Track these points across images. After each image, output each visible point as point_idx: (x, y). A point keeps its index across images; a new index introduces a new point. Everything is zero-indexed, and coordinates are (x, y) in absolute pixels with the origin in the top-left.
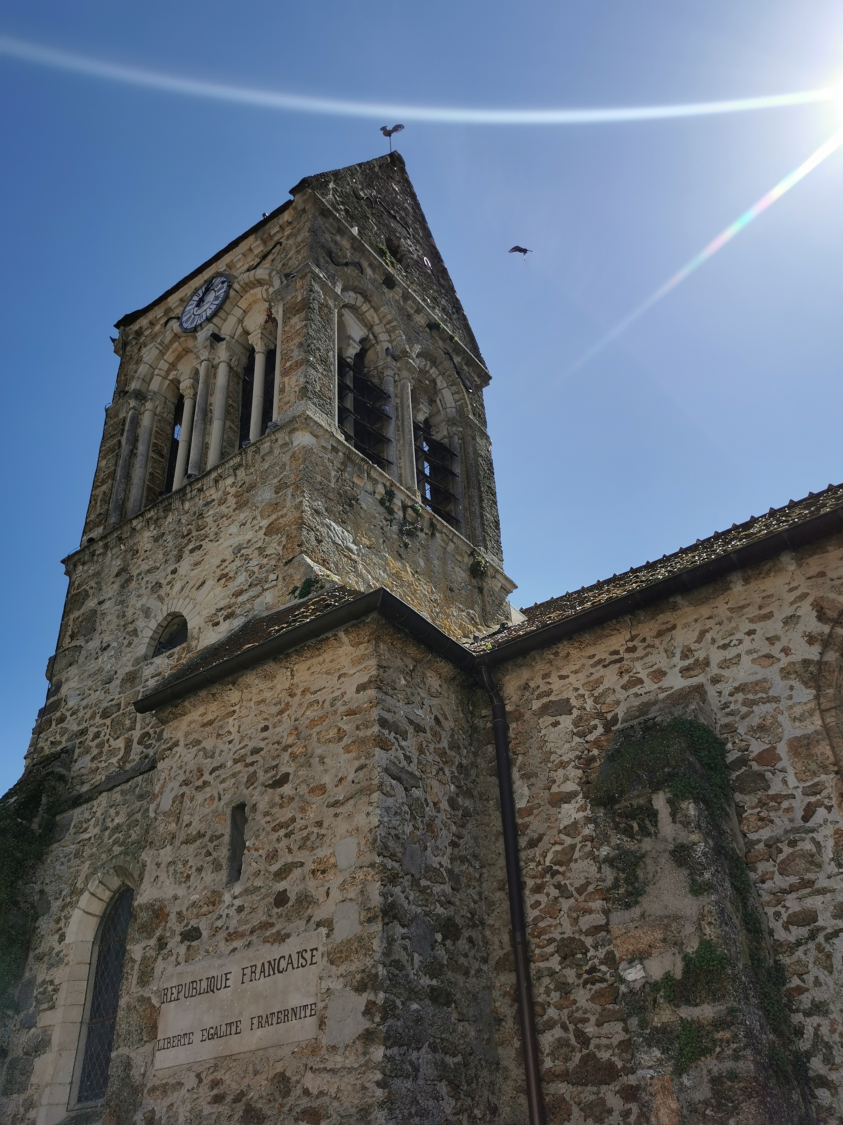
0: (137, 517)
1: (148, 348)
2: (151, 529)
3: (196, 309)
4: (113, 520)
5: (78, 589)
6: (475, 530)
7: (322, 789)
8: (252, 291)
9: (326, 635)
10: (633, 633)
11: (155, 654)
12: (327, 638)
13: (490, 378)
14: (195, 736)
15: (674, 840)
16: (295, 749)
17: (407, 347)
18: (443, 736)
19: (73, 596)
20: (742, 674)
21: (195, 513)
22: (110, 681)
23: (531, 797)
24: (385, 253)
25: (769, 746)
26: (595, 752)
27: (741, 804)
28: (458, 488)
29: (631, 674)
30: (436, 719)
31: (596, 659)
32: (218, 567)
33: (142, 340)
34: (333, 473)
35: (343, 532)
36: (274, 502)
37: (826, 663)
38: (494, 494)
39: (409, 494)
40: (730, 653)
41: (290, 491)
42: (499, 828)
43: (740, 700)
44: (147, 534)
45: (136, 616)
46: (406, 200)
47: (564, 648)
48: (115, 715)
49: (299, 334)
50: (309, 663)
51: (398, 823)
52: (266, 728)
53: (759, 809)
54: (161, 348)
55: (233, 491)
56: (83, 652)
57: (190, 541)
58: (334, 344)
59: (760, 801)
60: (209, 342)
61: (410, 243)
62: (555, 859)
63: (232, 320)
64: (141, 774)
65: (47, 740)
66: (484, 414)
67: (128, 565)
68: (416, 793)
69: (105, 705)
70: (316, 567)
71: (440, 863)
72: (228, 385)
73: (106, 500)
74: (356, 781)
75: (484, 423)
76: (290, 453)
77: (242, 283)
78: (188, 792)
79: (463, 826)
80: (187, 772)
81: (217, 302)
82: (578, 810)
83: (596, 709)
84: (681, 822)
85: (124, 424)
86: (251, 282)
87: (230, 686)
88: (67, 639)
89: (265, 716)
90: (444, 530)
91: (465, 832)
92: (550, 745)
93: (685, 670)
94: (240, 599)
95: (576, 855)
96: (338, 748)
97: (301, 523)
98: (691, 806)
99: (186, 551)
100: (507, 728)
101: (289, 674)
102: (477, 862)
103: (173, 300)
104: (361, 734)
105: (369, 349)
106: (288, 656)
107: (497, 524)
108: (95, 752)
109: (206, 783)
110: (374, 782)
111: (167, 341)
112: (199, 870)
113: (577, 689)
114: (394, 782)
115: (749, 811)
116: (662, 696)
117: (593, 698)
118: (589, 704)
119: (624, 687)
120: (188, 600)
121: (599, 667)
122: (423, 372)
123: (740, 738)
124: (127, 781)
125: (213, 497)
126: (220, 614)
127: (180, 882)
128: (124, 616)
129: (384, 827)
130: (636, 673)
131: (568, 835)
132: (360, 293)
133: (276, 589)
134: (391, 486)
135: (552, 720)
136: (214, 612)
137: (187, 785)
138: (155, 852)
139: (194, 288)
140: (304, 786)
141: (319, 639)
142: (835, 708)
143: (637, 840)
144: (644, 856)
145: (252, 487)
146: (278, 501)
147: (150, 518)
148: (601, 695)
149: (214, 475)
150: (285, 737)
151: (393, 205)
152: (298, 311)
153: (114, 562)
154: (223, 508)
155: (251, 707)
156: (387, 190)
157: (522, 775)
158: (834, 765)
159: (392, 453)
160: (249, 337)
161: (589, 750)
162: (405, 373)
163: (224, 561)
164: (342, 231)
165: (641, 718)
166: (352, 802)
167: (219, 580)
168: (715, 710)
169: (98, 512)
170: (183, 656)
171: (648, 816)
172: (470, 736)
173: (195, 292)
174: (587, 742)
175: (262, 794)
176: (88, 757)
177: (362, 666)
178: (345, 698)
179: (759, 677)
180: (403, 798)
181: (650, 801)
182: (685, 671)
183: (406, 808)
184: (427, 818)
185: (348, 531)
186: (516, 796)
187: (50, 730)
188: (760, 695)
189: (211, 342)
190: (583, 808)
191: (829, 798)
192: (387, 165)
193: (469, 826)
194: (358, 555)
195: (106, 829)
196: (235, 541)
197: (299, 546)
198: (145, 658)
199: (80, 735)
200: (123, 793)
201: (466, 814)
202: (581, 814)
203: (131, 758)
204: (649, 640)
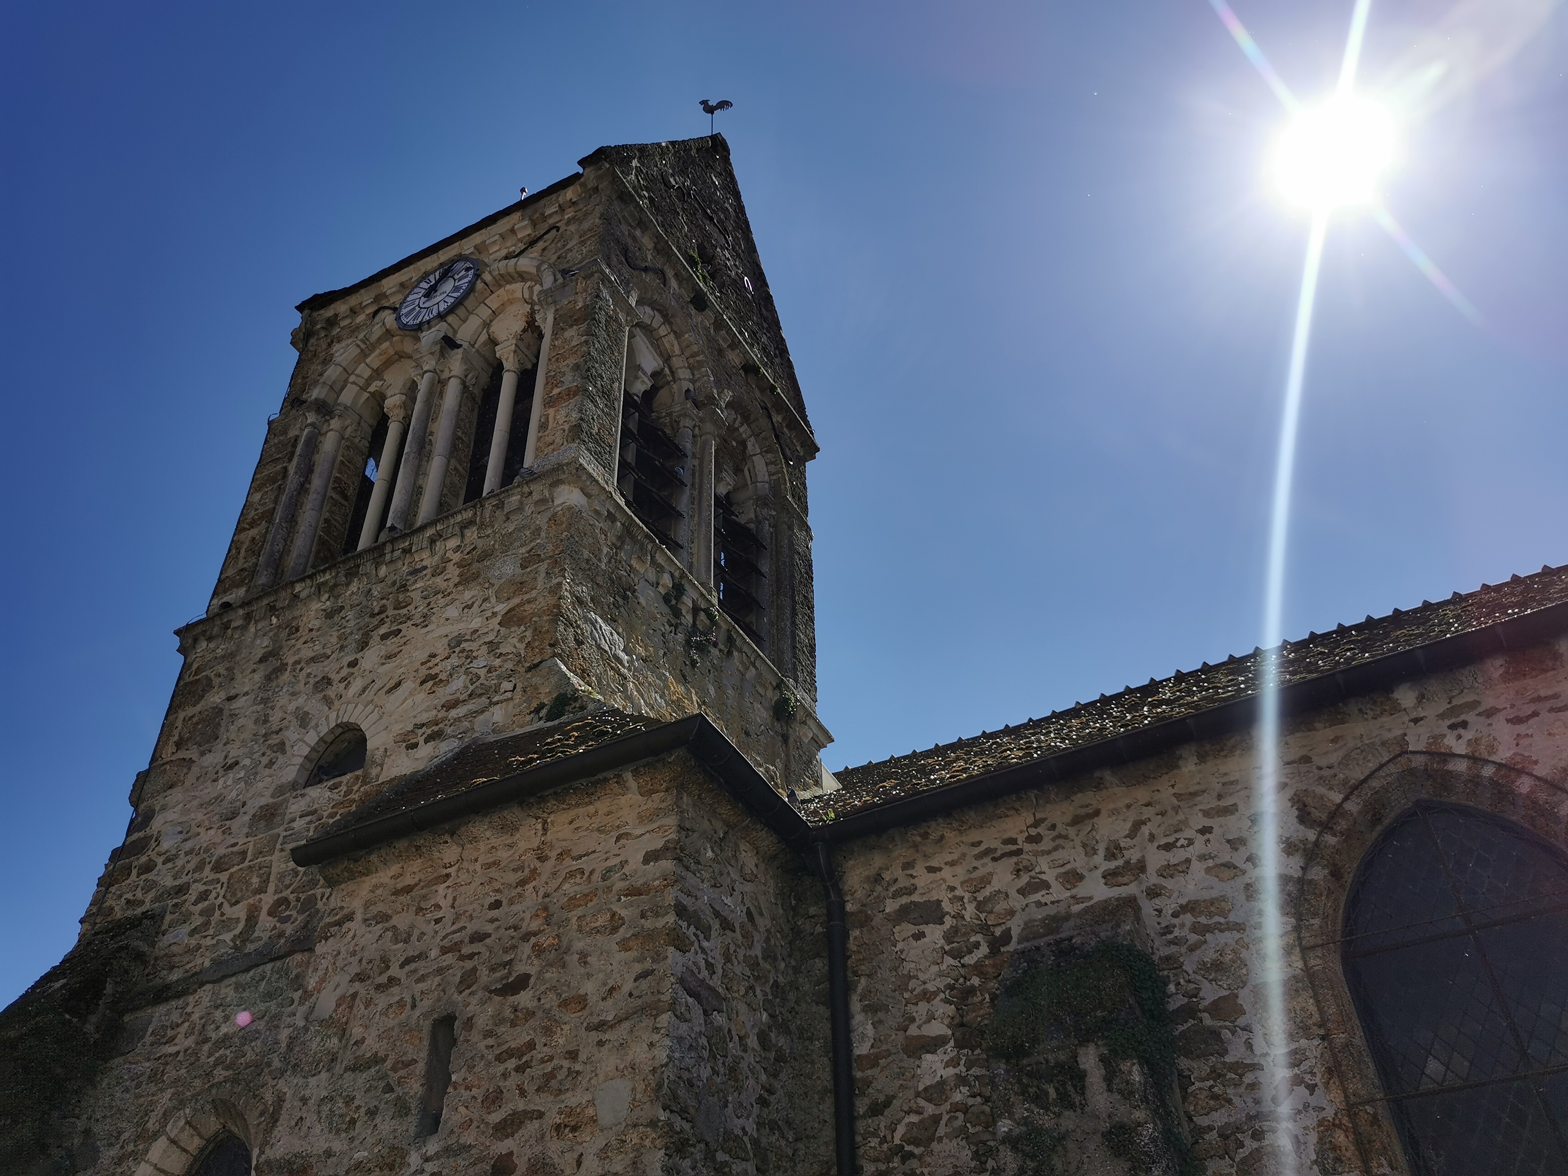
0: (303, 580)
1: (343, 344)
2: (323, 599)
3: (423, 299)
4: (262, 579)
5: (196, 674)
6: (783, 653)
7: (582, 1001)
8: (508, 287)
9: (604, 774)
10: (1039, 816)
11: (308, 784)
12: (606, 780)
13: (818, 450)
14: (381, 907)
15: (1110, 1117)
16: (542, 939)
17: (715, 391)
18: (756, 939)
19: (186, 684)
20: (1191, 887)
21: (394, 583)
22: (233, 815)
23: (877, 1042)
24: (696, 264)
25: (1227, 993)
26: (976, 981)
27: (1186, 1073)
28: (765, 592)
29: (1033, 873)
30: (749, 913)
31: (982, 848)
32: (423, 664)
33: (334, 333)
34: (605, 550)
35: (611, 634)
36: (519, 579)
37: (1311, 882)
38: (811, 608)
39: (705, 592)
40: (1176, 857)
41: (543, 567)
42: (826, 1083)
43: (1188, 924)
44: (315, 606)
45: (285, 722)
46: (728, 199)
47: (936, 829)
48: (236, 868)
49: (575, 353)
50: (572, 813)
51: (693, 1061)
52: (497, 905)
53: (1212, 1082)
54: (363, 346)
55: (456, 557)
56: (195, 770)
57: (382, 622)
58: (621, 373)
59: (1213, 1070)
60: (438, 347)
61: (728, 255)
62: (908, 1136)
63: (474, 322)
64: (271, 960)
65: (120, 896)
66: (806, 497)
67: (281, 647)
68: (719, 1019)
69: (221, 851)
70: (575, 680)
71: (743, 1129)
72: (459, 411)
73: (255, 549)
74: (635, 993)
75: (805, 510)
76: (549, 514)
77: (496, 273)
78: (362, 992)
79: (775, 1076)
80: (364, 962)
81: (455, 295)
82: (947, 1065)
83: (979, 919)
84: (1120, 1092)
85: (294, 446)
86: (509, 274)
87: (447, 837)
88: (170, 748)
89: (497, 885)
90: (745, 649)
91: (777, 1085)
92: (909, 966)
93: (1110, 875)
94: (453, 713)
95: (941, 1131)
96: (611, 943)
97: (556, 614)
98: (1135, 1068)
99: (376, 635)
100: (846, 936)
101: (539, 826)
102: (791, 1133)
103: (389, 284)
104: (648, 924)
105: (662, 387)
106: (543, 800)
107: (812, 648)
108: (198, 921)
109: (393, 981)
110: (663, 998)
111: (374, 338)
112: (372, 1113)
113: (952, 889)
114: (690, 1000)
115: (1197, 1084)
116: (1076, 908)
117: (975, 904)
118: (970, 911)
119: (1022, 892)
120: (371, 707)
121: (986, 860)
122: (732, 429)
123: (1187, 977)
124: (247, 970)
125: (424, 563)
126: (420, 732)
127: (338, 1132)
128: (266, 721)
129: (674, 1066)
130: (1040, 873)
131: (929, 1100)
132: (659, 311)
133: (511, 704)
134: (681, 577)
135: (913, 929)
136: (410, 728)
137: (362, 980)
138: (301, 1081)
139: (423, 270)
140: (552, 996)
141: (593, 779)
142: (1322, 945)
143: (1054, 1113)
144: (1063, 1137)
145: (486, 555)
146: (525, 578)
147: (323, 584)
148: (987, 900)
149: (429, 532)
150: (527, 920)
151: (711, 202)
152: (576, 322)
153: (258, 642)
154: (438, 580)
155: (475, 871)
156: (704, 182)
157: (866, 1006)
158: (1320, 1027)
159: (682, 532)
160: (497, 348)
161: (965, 978)
162: (709, 427)
163: (432, 656)
164: (642, 224)
165: (1050, 937)
166: (626, 1025)
167: (422, 683)
168: (1152, 935)
169: (240, 566)
170: (355, 788)
171: (1072, 1078)
172: (790, 943)
173: (425, 277)
174: (963, 966)
175: (483, 1002)
176: (186, 929)
177: (655, 825)
178: (627, 870)
179: (1214, 894)
180: (700, 1025)
181: (1075, 1057)
182: (1110, 877)
183: (704, 1041)
184: (729, 1059)
185: (618, 634)
186: (855, 1037)
187: (126, 882)
188: (1217, 919)
189: (442, 347)
190: (953, 1063)
191: (1313, 1074)
192: (707, 150)
193: (783, 1076)
194: (629, 670)
195: (206, 1040)
196: (454, 629)
197: (551, 645)
198: (293, 786)
199: (176, 893)
200: (238, 987)
201: (780, 1058)
202: (951, 1071)
203: (256, 935)
204: (1060, 829)
